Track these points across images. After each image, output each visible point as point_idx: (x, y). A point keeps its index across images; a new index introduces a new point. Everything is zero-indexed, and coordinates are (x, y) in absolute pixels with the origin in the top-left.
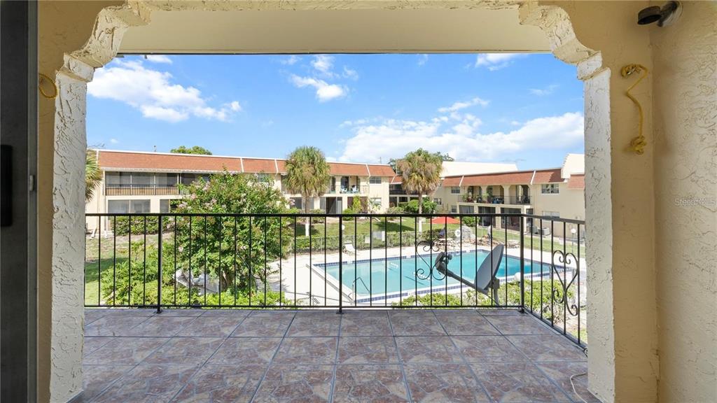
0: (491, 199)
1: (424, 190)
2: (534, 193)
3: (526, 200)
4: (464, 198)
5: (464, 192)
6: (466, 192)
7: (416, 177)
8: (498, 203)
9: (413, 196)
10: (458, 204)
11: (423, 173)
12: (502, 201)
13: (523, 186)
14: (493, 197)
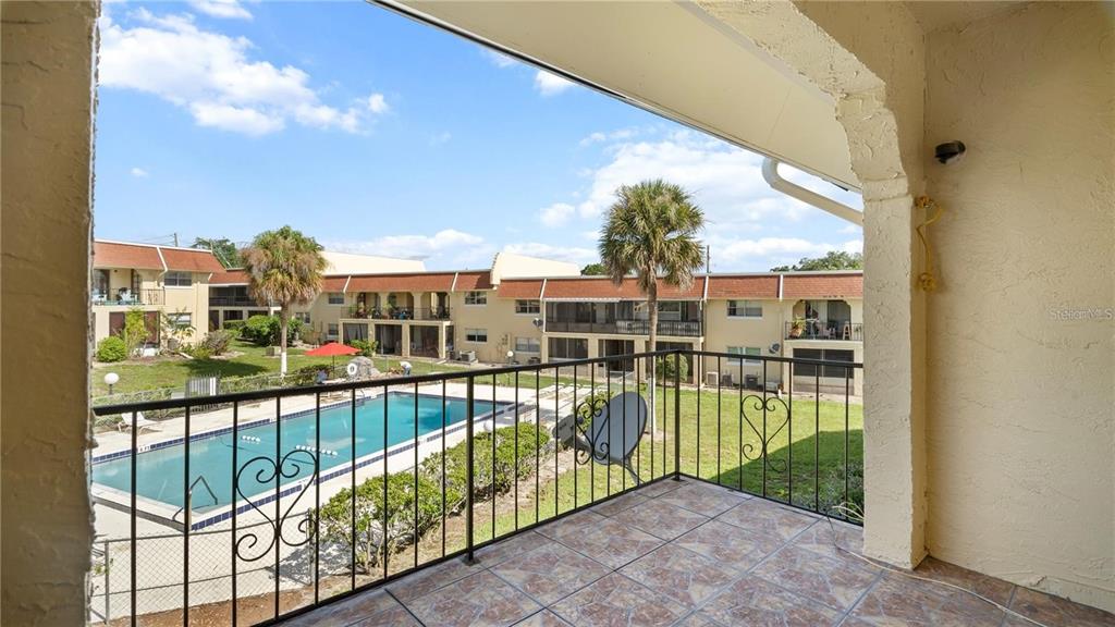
0: (394, 313)
1: (293, 298)
2: (456, 303)
3: (444, 314)
4: (351, 311)
5: (350, 302)
6: (354, 301)
7: (280, 277)
8: (405, 318)
9: (252, 308)
10: (341, 322)
11: (292, 270)
12: (410, 315)
13: (438, 294)
14: (397, 309)
